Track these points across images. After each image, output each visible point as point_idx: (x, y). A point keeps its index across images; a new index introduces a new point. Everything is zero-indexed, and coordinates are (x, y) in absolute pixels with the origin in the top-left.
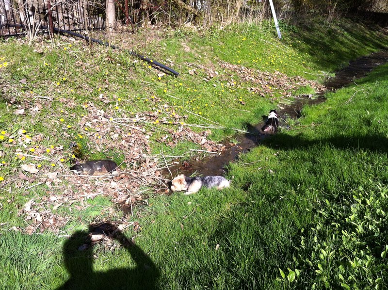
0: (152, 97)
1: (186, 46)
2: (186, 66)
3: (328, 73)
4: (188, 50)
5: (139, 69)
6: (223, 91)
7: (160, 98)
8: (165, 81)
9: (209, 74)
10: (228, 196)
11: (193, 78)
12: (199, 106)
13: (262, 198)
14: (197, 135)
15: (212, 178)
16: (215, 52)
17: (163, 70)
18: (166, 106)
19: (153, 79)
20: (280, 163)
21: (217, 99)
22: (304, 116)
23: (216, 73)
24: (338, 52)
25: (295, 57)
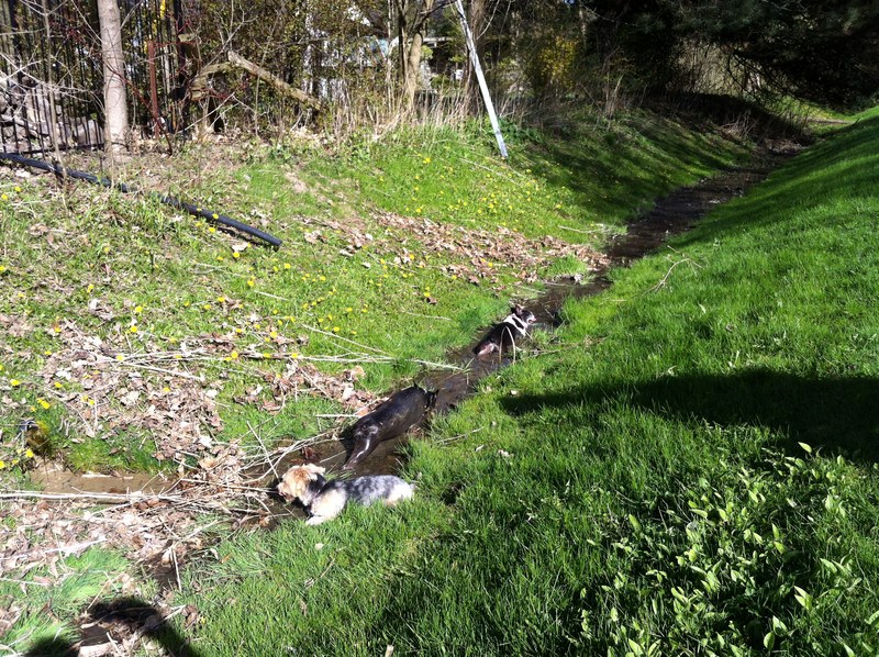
0: (220, 299)
1: (295, 180)
2: (298, 225)
3: (611, 227)
4: (301, 188)
5: (187, 237)
6: (386, 276)
7: (238, 301)
8: (249, 260)
9: (353, 240)
10: (410, 521)
11: (316, 250)
12: (333, 314)
13: (488, 521)
14: (332, 379)
15: (369, 482)
16: (363, 191)
17: (244, 234)
18: (254, 317)
19: (219, 258)
20: (523, 432)
21: (373, 294)
22: (567, 323)
23: (369, 236)
24: (630, 180)
25: (538, 195)
